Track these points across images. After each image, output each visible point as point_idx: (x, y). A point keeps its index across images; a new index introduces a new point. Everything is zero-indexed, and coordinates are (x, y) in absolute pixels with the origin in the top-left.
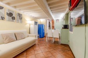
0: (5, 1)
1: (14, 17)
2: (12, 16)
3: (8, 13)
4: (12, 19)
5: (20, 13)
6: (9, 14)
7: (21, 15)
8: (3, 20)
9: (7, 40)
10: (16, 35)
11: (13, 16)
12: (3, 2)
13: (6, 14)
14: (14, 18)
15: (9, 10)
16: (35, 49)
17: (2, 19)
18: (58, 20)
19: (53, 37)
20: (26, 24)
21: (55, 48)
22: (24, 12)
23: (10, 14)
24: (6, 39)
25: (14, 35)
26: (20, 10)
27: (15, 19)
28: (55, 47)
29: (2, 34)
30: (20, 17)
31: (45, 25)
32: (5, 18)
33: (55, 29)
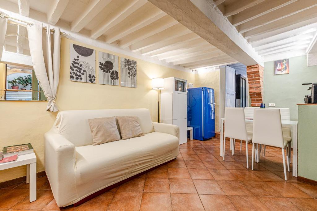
0: (95, 34)
1: (116, 72)
2: (111, 71)
3: (101, 64)
4: (112, 78)
5: (131, 59)
6: (105, 66)
7: (135, 63)
8: (92, 82)
9: (100, 134)
10: (120, 124)
11: (114, 70)
12: (92, 36)
13: (98, 65)
14: (115, 76)
15: (105, 55)
16: (171, 176)
17: (91, 80)
18: (281, 62)
19: (250, 142)
20: (148, 90)
21: (259, 191)
22: (141, 52)
23: (107, 66)
24: (97, 133)
25: (115, 123)
26: (131, 48)
27: (117, 78)
28: (260, 187)
29: (89, 119)
30: (129, 69)
31: (218, 89)
32: (97, 78)
33: (262, 106)
